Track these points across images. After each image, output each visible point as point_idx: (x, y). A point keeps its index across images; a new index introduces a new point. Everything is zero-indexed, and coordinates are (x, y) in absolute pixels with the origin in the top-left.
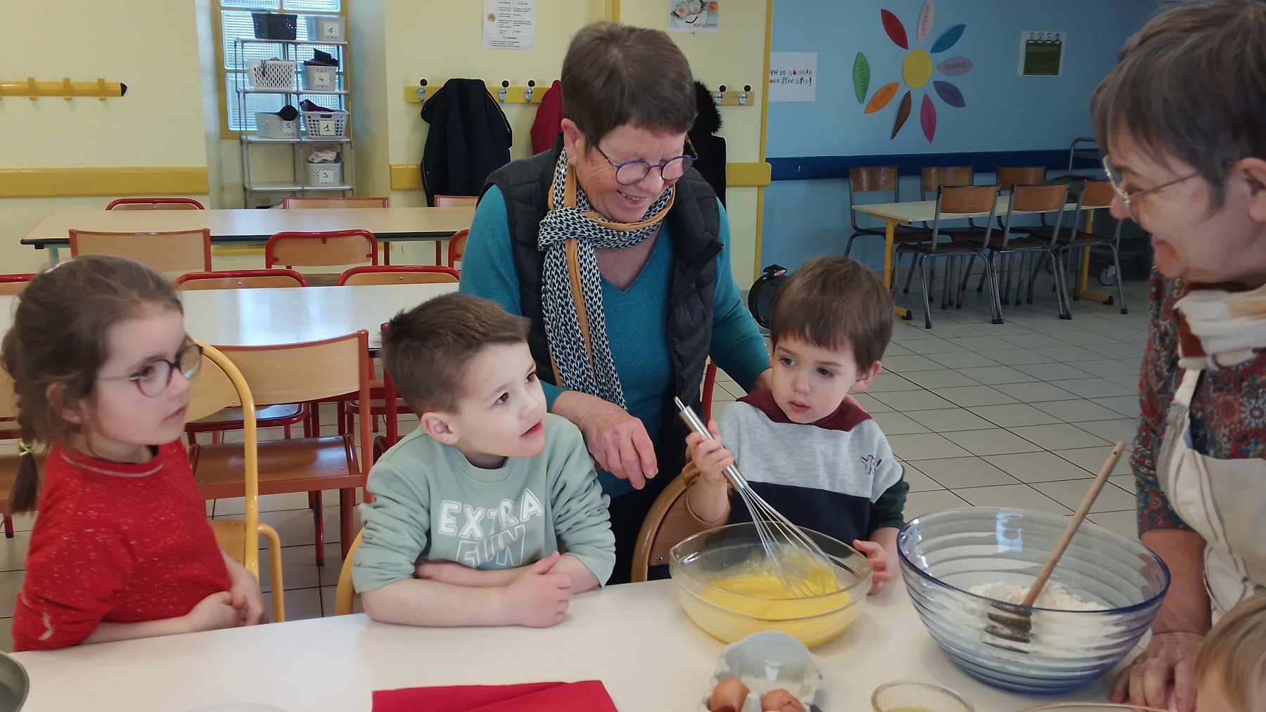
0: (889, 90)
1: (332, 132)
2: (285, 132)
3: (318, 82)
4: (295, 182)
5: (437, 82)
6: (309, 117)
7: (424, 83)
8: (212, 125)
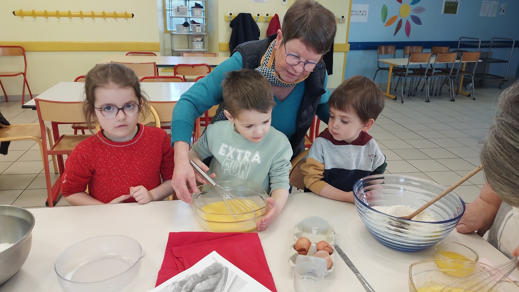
0: (394, 18)
1: (200, 31)
2: (185, 31)
3: (196, 14)
4: (188, 48)
5: (235, 14)
6: (193, 26)
7: (231, 14)
8: (161, 28)
